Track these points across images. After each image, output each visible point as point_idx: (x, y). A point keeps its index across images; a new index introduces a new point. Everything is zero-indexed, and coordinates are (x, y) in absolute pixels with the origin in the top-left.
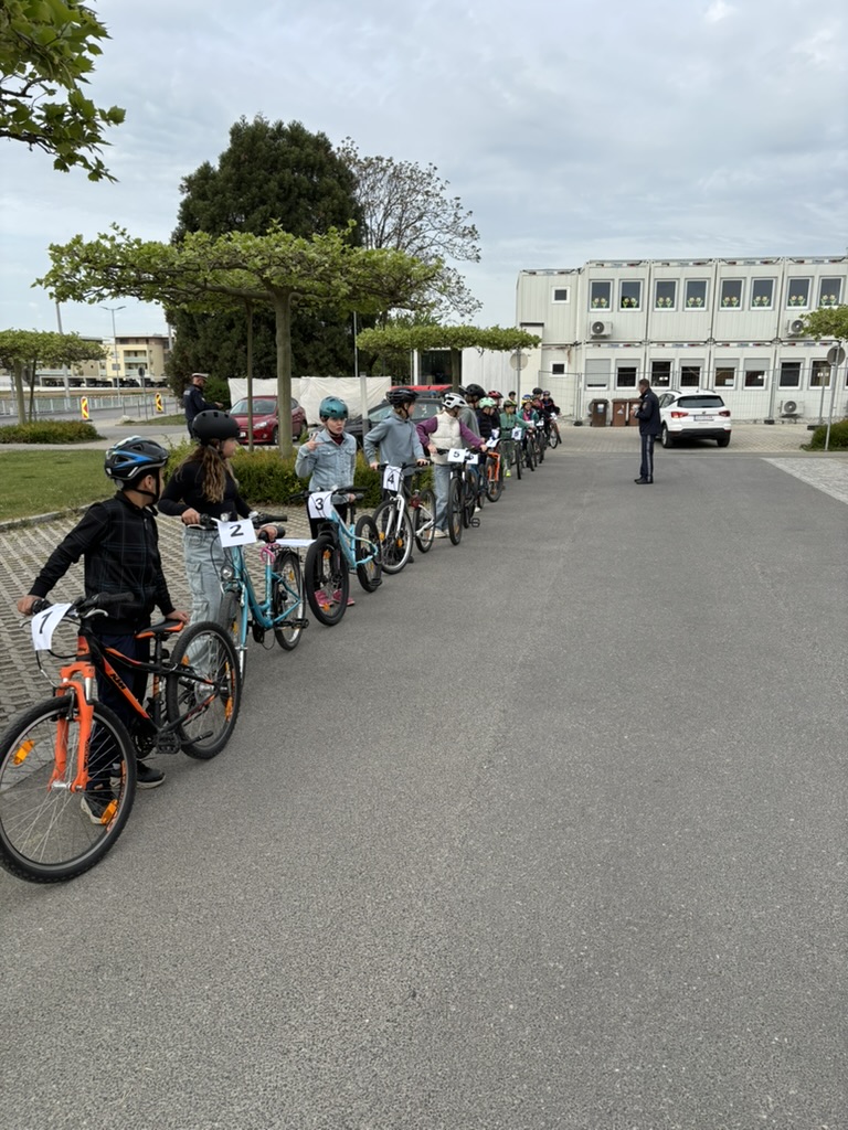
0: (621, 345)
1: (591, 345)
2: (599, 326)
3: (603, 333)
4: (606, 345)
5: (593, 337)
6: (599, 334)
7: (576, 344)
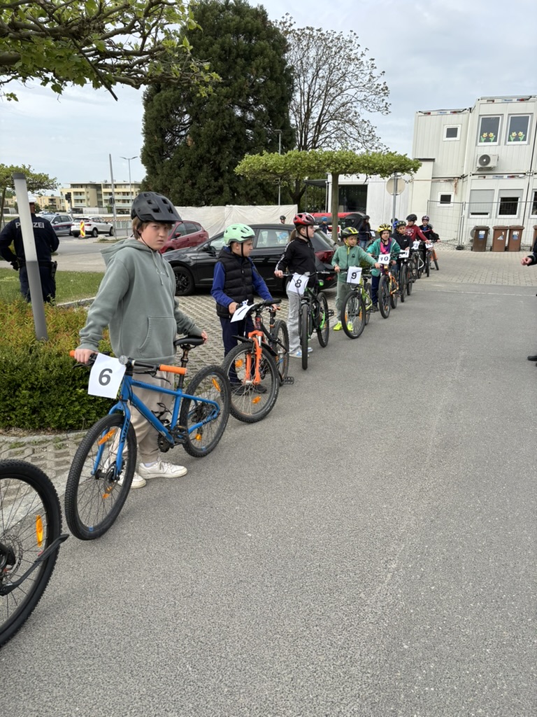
0: (506, 176)
1: (476, 177)
2: (485, 159)
3: (489, 166)
4: (491, 177)
5: (480, 169)
6: (485, 167)
7: (463, 177)
